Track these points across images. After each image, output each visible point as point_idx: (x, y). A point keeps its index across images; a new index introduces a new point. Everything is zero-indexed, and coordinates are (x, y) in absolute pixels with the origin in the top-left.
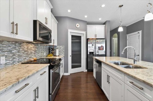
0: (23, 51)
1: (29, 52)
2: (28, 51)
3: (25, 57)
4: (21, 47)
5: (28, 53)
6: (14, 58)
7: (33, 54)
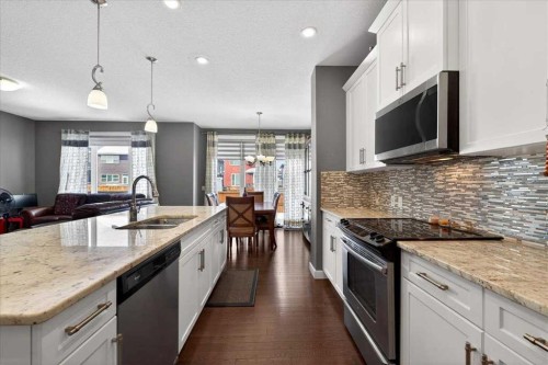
0: (432, 190)
1: (452, 194)
2: (448, 192)
3: (436, 207)
4: (426, 178)
5: (448, 197)
6: (413, 204)
7: (468, 204)
